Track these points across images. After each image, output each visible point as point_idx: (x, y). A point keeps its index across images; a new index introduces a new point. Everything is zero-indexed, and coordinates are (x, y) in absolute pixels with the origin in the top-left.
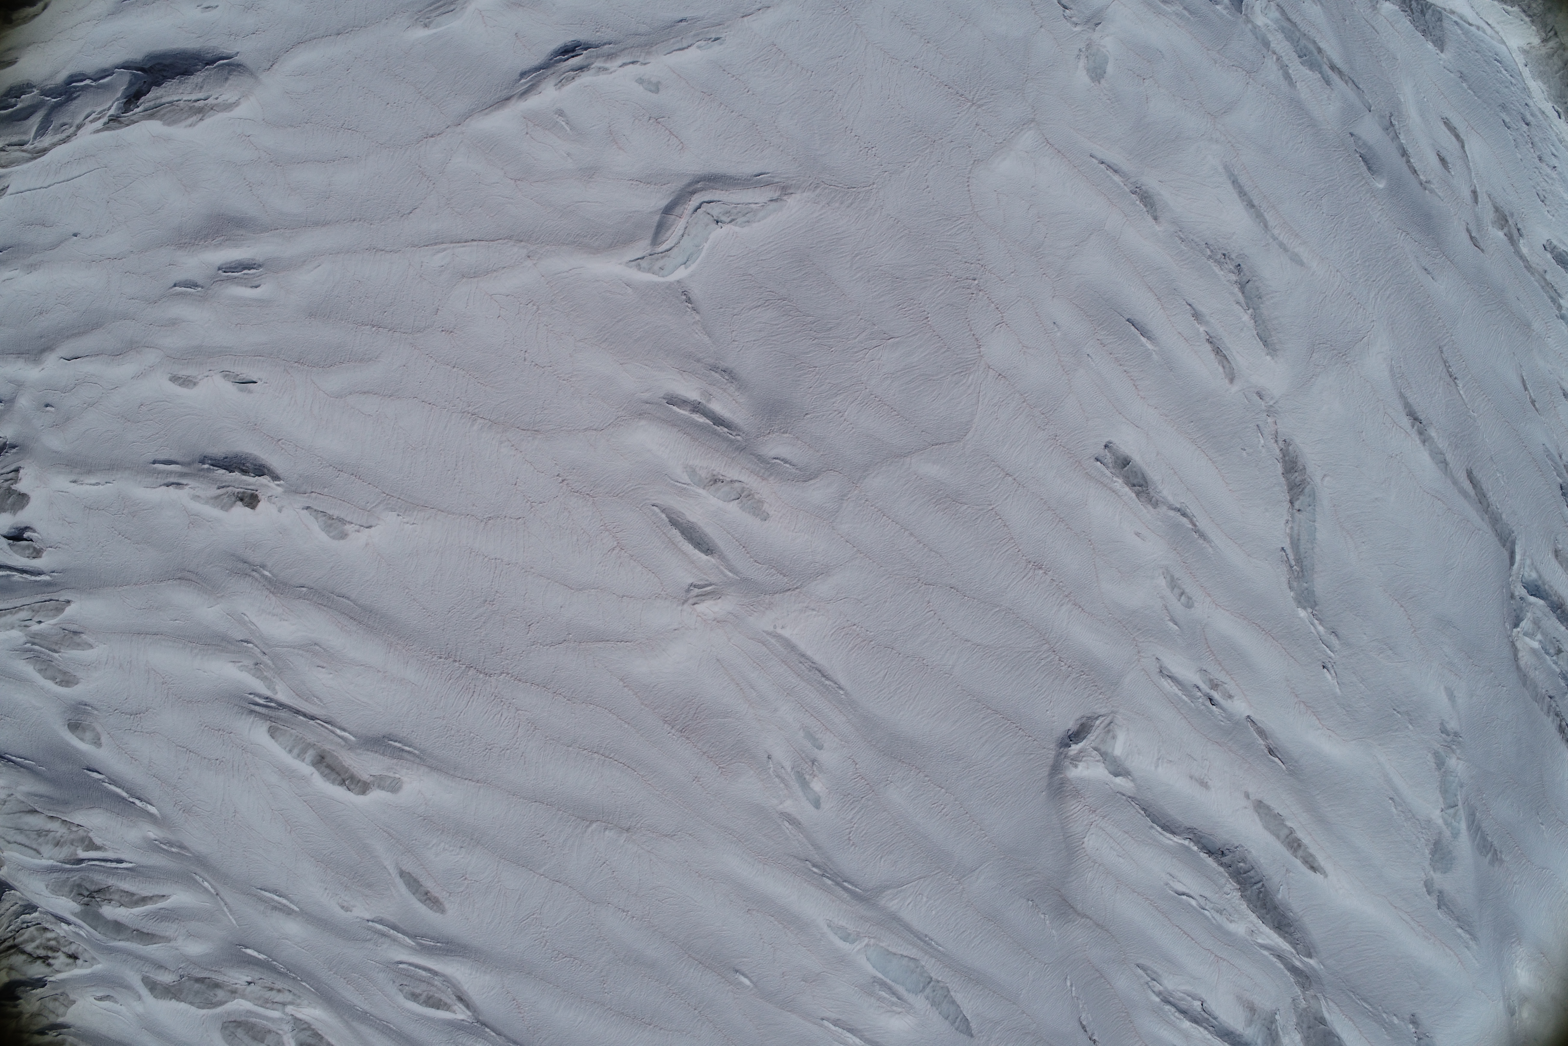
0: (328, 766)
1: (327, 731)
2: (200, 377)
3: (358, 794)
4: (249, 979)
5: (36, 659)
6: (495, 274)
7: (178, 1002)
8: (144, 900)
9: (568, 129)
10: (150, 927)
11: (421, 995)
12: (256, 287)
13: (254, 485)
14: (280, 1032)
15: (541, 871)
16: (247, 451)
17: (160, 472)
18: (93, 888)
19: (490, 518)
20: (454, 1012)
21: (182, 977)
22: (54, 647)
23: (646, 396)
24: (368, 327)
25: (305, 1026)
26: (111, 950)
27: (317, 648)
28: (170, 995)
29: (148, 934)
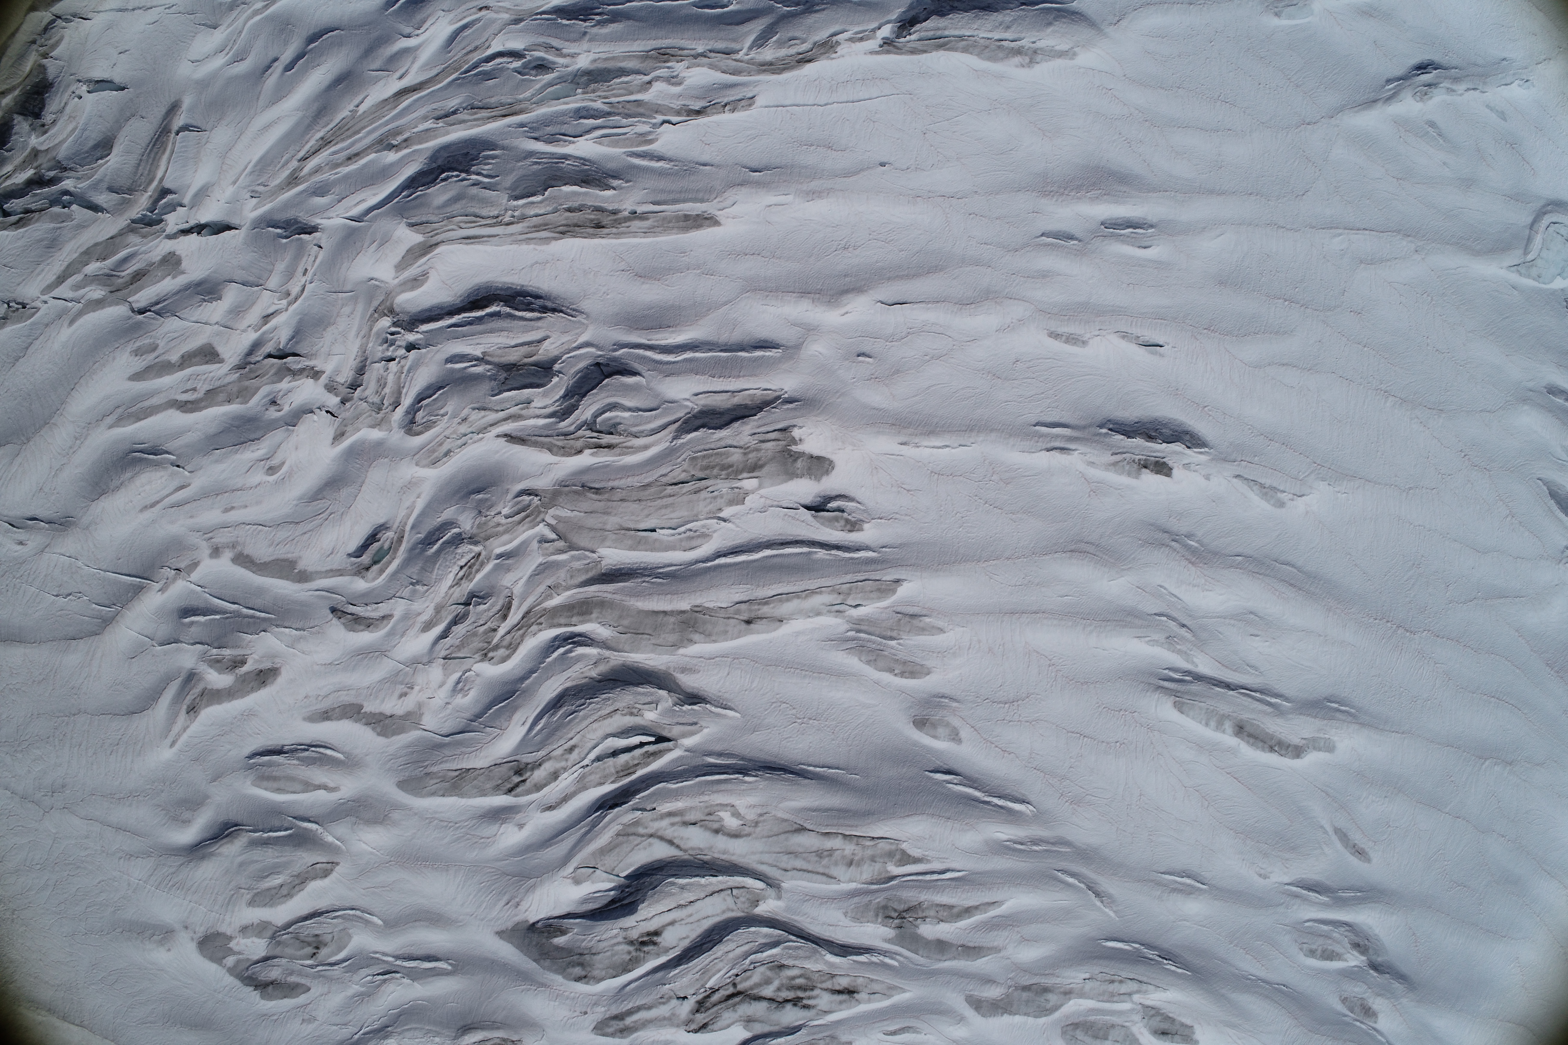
0: (1250, 735)
1: (1250, 700)
2: (1088, 336)
3: (1293, 758)
4: (1087, 976)
5: (860, 648)
6: (1389, 263)
7: (1011, 1017)
8: (968, 911)
9: (1441, 141)
10: (976, 940)
11: (1316, 950)
12: (1145, 248)
13: (1163, 452)
14: (1127, 1024)
15: (1447, 810)
16: (1171, 416)
17: (1042, 436)
18: (901, 907)
19: (1410, 488)
20: (1346, 960)
21: (1010, 987)
22: (889, 633)
23: (1530, 385)
24: (1281, 301)
25: (1153, 1012)
26: (932, 974)
27: (1252, 616)
28: (1000, 1011)
29: (975, 948)
